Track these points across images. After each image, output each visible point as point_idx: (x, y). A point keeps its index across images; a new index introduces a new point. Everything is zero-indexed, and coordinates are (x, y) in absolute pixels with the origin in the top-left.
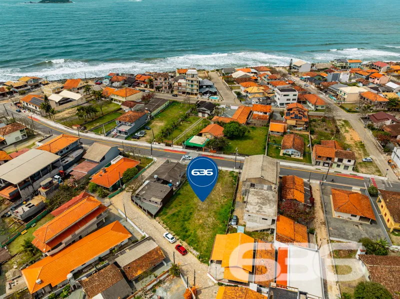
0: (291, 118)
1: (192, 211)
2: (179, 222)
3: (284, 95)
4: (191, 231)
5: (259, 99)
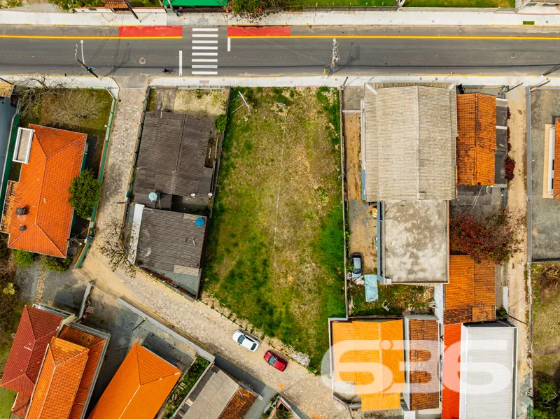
1: (265, 256)
2: (250, 291)
4: (279, 309)
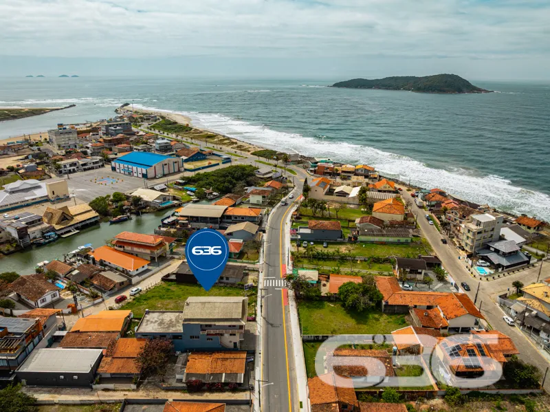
5: (527, 311)
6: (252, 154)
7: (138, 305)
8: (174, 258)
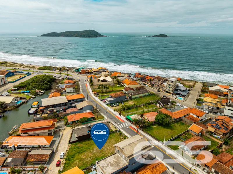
0: (212, 126)
1: (87, 150)
2: (76, 151)
3: (228, 109)
4: (74, 159)
5: (209, 107)
6: (38, 69)
7: (72, 162)
8: (61, 130)
